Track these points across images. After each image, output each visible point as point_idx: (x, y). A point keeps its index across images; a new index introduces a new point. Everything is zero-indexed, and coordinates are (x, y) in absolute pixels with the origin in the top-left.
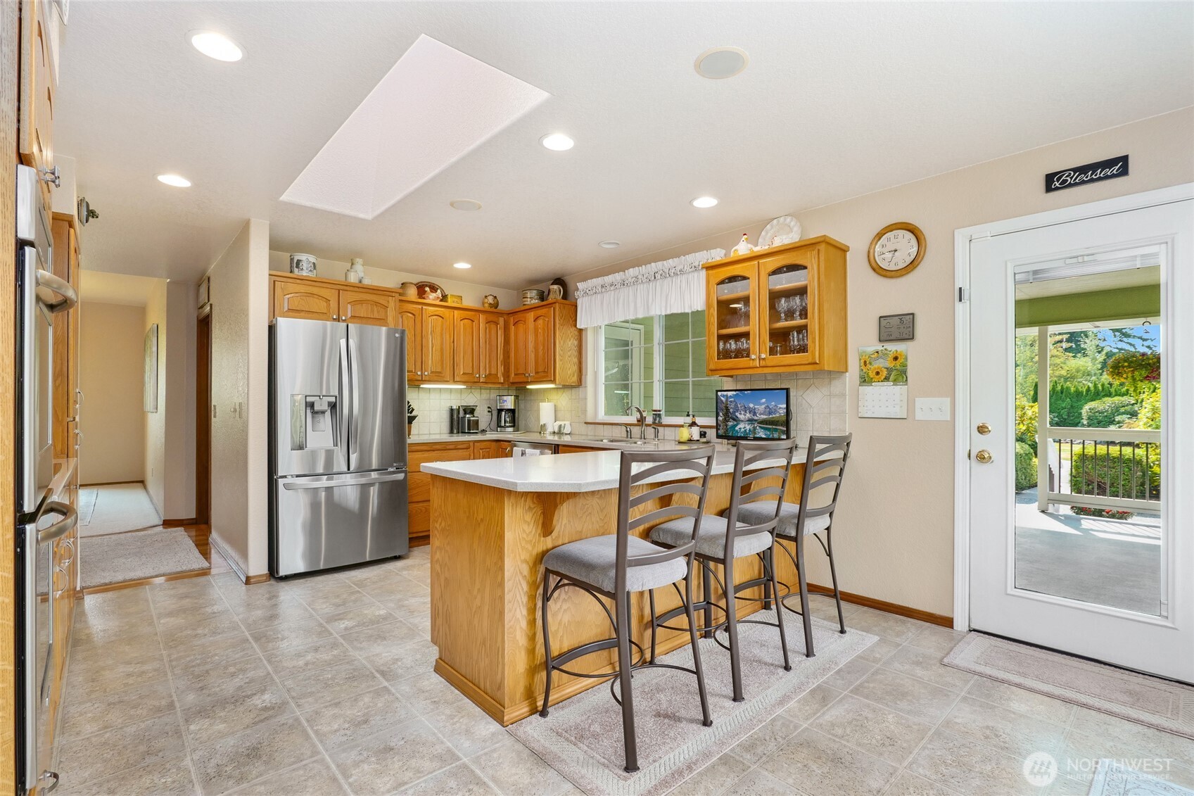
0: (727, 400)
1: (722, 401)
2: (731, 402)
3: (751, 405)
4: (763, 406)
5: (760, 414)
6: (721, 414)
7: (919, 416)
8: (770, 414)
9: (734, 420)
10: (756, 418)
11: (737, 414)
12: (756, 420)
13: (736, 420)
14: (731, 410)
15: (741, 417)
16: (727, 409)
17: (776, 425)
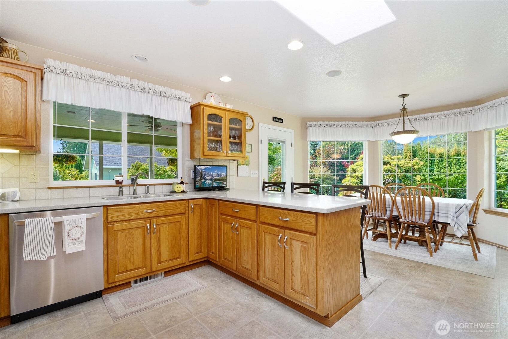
0: (202, 171)
1: (200, 171)
2: (203, 171)
3: (212, 173)
4: (216, 173)
5: (215, 177)
6: (199, 177)
7: (252, 176)
8: (218, 176)
9: (204, 179)
10: (213, 178)
11: (206, 177)
12: (213, 179)
13: (205, 179)
14: (203, 175)
15: (207, 178)
16: (202, 174)
17: (221, 181)
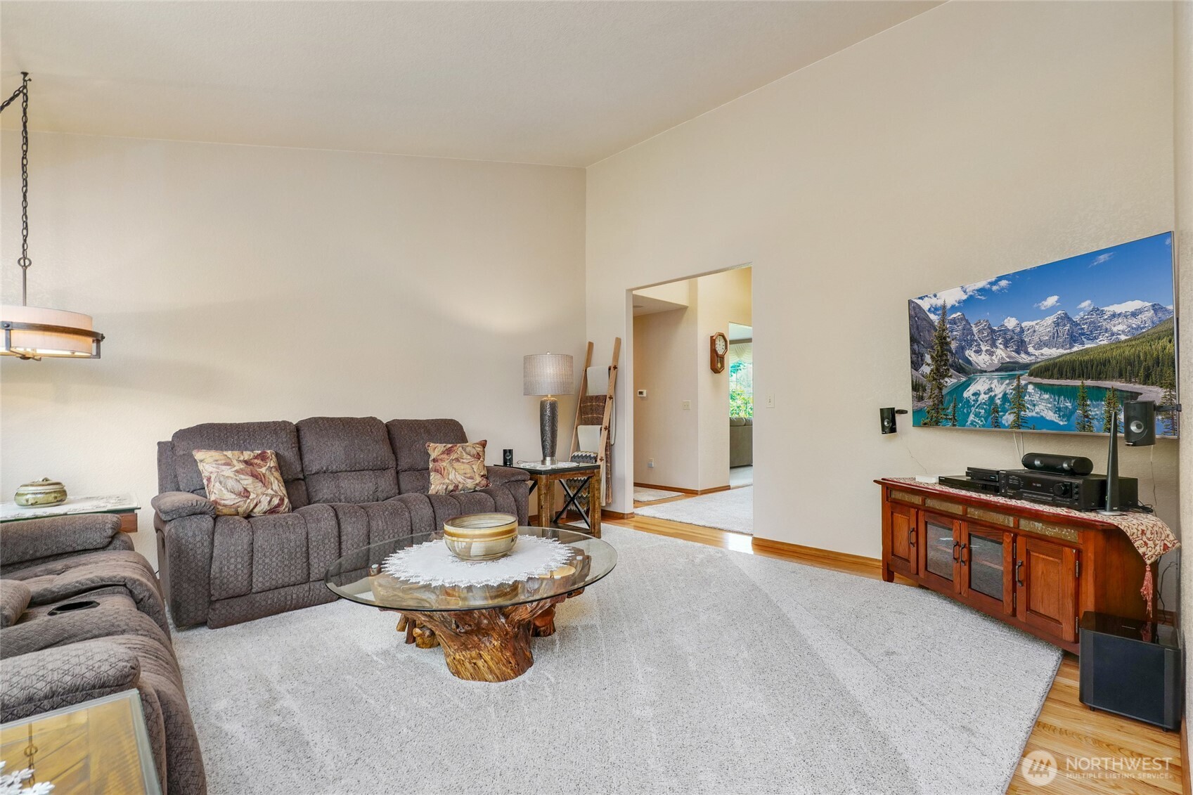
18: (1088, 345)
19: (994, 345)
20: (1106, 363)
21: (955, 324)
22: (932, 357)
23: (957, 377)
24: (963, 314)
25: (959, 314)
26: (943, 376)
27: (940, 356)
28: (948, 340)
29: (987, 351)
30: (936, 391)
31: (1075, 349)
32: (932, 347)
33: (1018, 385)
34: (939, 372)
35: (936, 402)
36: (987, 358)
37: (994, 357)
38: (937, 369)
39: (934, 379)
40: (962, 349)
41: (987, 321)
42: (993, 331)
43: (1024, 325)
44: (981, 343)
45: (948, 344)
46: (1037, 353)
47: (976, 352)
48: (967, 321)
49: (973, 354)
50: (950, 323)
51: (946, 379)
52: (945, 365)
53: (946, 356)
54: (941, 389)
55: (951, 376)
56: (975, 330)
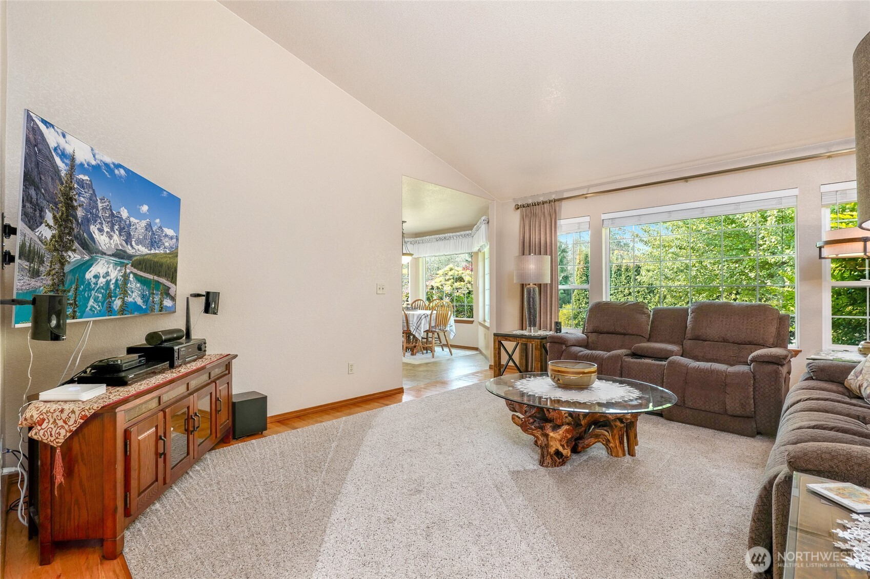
18: (157, 252)
19: (112, 229)
20: (161, 265)
21: (83, 187)
22: (55, 217)
23: (82, 254)
24: (90, 181)
25: (86, 178)
26: (67, 249)
27: (64, 220)
28: (75, 204)
29: (107, 232)
30: (57, 266)
31: (153, 252)
32: (56, 204)
33: (125, 272)
34: (62, 241)
35: (56, 281)
36: (107, 239)
37: (112, 241)
38: (60, 237)
39: (56, 250)
40: (87, 221)
41: (109, 202)
42: (113, 214)
43: (132, 219)
44: (104, 222)
45: (74, 208)
46: (136, 247)
47: (99, 229)
48: (94, 191)
49: (96, 232)
50: (78, 184)
51: (70, 253)
52: (69, 234)
53: (72, 223)
54: (62, 264)
55: (74, 251)
56: (100, 205)
